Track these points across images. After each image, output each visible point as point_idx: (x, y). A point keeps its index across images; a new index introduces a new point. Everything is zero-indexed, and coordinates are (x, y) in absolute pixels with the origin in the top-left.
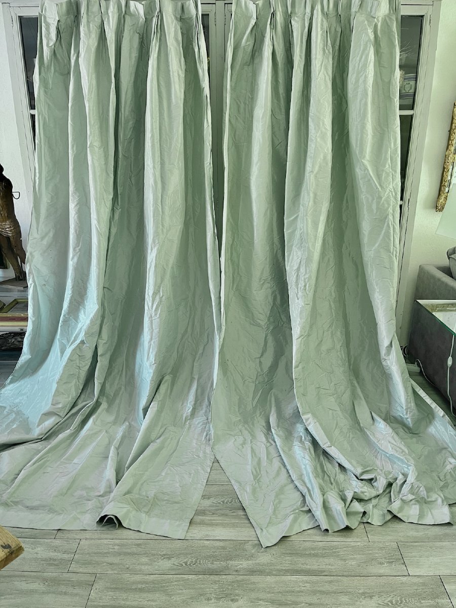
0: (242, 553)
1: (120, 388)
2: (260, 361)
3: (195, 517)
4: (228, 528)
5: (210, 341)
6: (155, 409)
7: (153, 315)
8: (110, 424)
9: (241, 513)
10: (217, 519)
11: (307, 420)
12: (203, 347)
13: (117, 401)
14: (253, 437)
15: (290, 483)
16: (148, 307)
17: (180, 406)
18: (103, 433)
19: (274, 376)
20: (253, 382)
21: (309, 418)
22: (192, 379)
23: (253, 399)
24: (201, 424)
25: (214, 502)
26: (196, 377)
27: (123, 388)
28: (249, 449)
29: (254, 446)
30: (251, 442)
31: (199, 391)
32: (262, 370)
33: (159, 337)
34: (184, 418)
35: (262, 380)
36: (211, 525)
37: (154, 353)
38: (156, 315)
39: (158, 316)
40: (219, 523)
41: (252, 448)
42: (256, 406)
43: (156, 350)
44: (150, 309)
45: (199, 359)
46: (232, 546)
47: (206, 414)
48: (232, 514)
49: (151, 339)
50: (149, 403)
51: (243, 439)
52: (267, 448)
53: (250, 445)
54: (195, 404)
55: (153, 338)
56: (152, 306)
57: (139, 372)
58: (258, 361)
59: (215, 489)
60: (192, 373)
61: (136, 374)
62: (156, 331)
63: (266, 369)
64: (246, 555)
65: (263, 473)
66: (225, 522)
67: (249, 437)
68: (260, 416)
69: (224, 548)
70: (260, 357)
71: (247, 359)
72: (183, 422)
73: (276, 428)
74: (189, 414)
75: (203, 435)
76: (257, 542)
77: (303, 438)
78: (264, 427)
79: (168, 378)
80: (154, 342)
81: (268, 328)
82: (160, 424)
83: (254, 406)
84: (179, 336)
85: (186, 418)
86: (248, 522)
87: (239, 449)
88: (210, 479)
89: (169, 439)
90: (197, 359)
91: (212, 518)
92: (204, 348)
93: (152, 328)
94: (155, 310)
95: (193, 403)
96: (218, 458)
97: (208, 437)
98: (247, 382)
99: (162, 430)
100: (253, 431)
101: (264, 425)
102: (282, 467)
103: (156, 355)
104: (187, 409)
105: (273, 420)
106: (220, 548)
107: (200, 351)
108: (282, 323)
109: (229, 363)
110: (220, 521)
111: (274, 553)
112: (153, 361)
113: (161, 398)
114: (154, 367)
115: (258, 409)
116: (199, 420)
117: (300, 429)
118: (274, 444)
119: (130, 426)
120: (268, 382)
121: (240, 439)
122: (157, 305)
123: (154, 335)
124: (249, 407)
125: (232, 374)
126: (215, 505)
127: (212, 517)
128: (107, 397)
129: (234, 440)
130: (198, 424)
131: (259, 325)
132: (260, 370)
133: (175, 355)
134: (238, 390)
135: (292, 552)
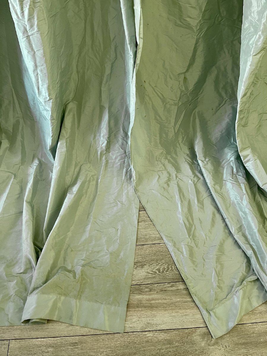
0: (192, 349)
1: (18, 122)
2: (185, 78)
3: (131, 297)
4: (171, 312)
5: (119, 56)
6: (64, 149)
7: (28, 28)
8: (18, 166)
9: (181, 286)
10: (156, 297)
11: (245, 157)
12: (110, 66)
13: (19, 138)
14: (178, 169)
15: (228, 237)
16: (17, 14)
17: (92, 139)
18: (12, 180)
19: (199, 92)
20: (175, 104)
21: (248, 155)
22: (102, 108)
23: (175, 124)
24: (119, 158)
25: (148, 271)
26: (107, 106)
27: (21, 121)
28: (176, 187)
29: (181, 184)
30: (177, 177)
31: (112, 122)
32: (187, 88)
33: (46, 62)
34: (99, 153)
35: (186, 100)
36: (151, 307)
37: (46, 86)
38: (32, 26)
39: (36, 29)
40: (159, 303)
41: (178, 185)
42: (179, 130)
43: (47, 82)
44: (21, 17)
45: (107, 82)
46: (178, 338)
47: (124, 146)
48: (171, 289)
49: (36, 66)
50: (55, 142)
51: (167, 175)
52: (195, 185)
53: (175, 182)
54: (109, 138)
55: (38, 64)
56: (23, 12)
57: (35, 104)
58: (182, 76)
59: (147, 250)
60: (100, 100)
61: (32, 107)
62: (39, 54)
63: (191, 87)
64: (196, 350)
65: (196, 222)
66: (165, 301)
67: (173, 172)
68: (182, 142)
69: (170, 342)
70: (186, 72)
71: (168, 77)
72: (99, 157)
73: (203, 159)
74: (104, 148)
75: (122, 173)
76: (205, 330)
77: (235, 170)
78: (187, 155)
79: (72, 106)
80: (41, 71)
81: (200, 29)
82: (74, 163)
83: (176, 132)
84: (76, 52)
85: (101, 153)
86: (190, 300)
87: (164, 188)
88: (139, 236)
89: (87, 183)
90: (104, 82)
91: (151, 297)
92: (112, 67)
93: (32, 49)
94: (29, 20)
95: (106, 136)
96: (144, 204)
97: (128, 174)
98: (168, 106)
99: (77, 169)
100: (176, 162)
101: (188, 153)
102: (216, 212)
103: (49, 89)
104: (101, 143)
105: (199, 148)
106: (166, 342)
107: (108, 71)
108: (220, 19)
109: (146, 85)
110: (160, 301)
111: (227, 344)
112: (47, 96)
113: (68, 135)
114: (50, 103)
115: (180, 133)
116: (116, 154)
117: (229, 156)
118: (201, 178)
119: (41, 164)
120: (191, 100)
121: (164, 176)
122: (29, 9)
123: (38, 60)
124: (171, 134)
125: (150, 99)
126: (150, 276)
127: (150, 295)
128: (6, 133)
129: (158, 176)
130: (116, 158)
131: (188, 27)
132: (184, 89)
133: (75, 76)
134: (158, 118)
135: (246, 341)
